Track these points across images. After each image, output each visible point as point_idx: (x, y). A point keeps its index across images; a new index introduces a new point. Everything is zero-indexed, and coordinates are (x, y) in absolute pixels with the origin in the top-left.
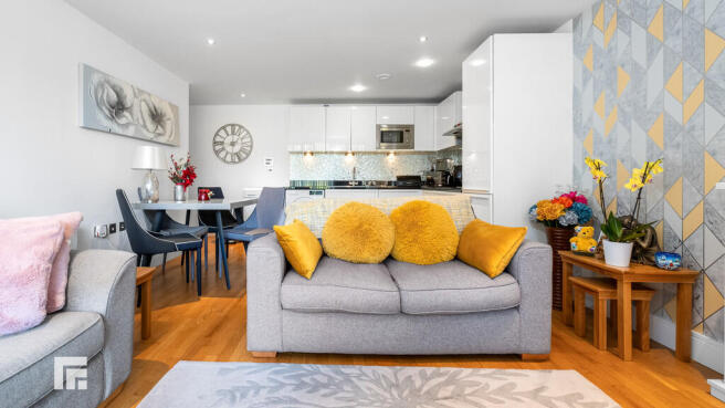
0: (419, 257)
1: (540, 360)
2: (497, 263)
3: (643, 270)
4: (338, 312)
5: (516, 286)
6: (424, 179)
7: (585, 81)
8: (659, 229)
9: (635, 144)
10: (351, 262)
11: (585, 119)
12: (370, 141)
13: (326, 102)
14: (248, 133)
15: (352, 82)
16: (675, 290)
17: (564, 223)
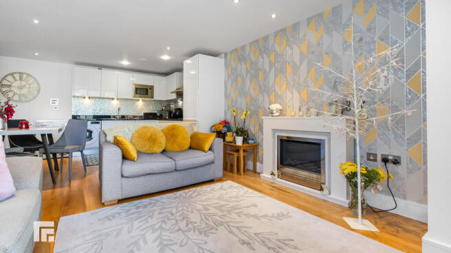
0: (177, 148)
1: (220, 180)
2: (207, 147)
3: (245, 145)
4: (150, 174)
5: (213, 155)
6: (158, 115)
7: (228, 78)
8: (249, 131)
9: (242, 102)
10: (149, 154)
11: (228, 93)
12: (130, 93)
13: (100, 67)
14: (35, 79)
15: (122, 59)
16: (252, 151)
17: (223, 132)
